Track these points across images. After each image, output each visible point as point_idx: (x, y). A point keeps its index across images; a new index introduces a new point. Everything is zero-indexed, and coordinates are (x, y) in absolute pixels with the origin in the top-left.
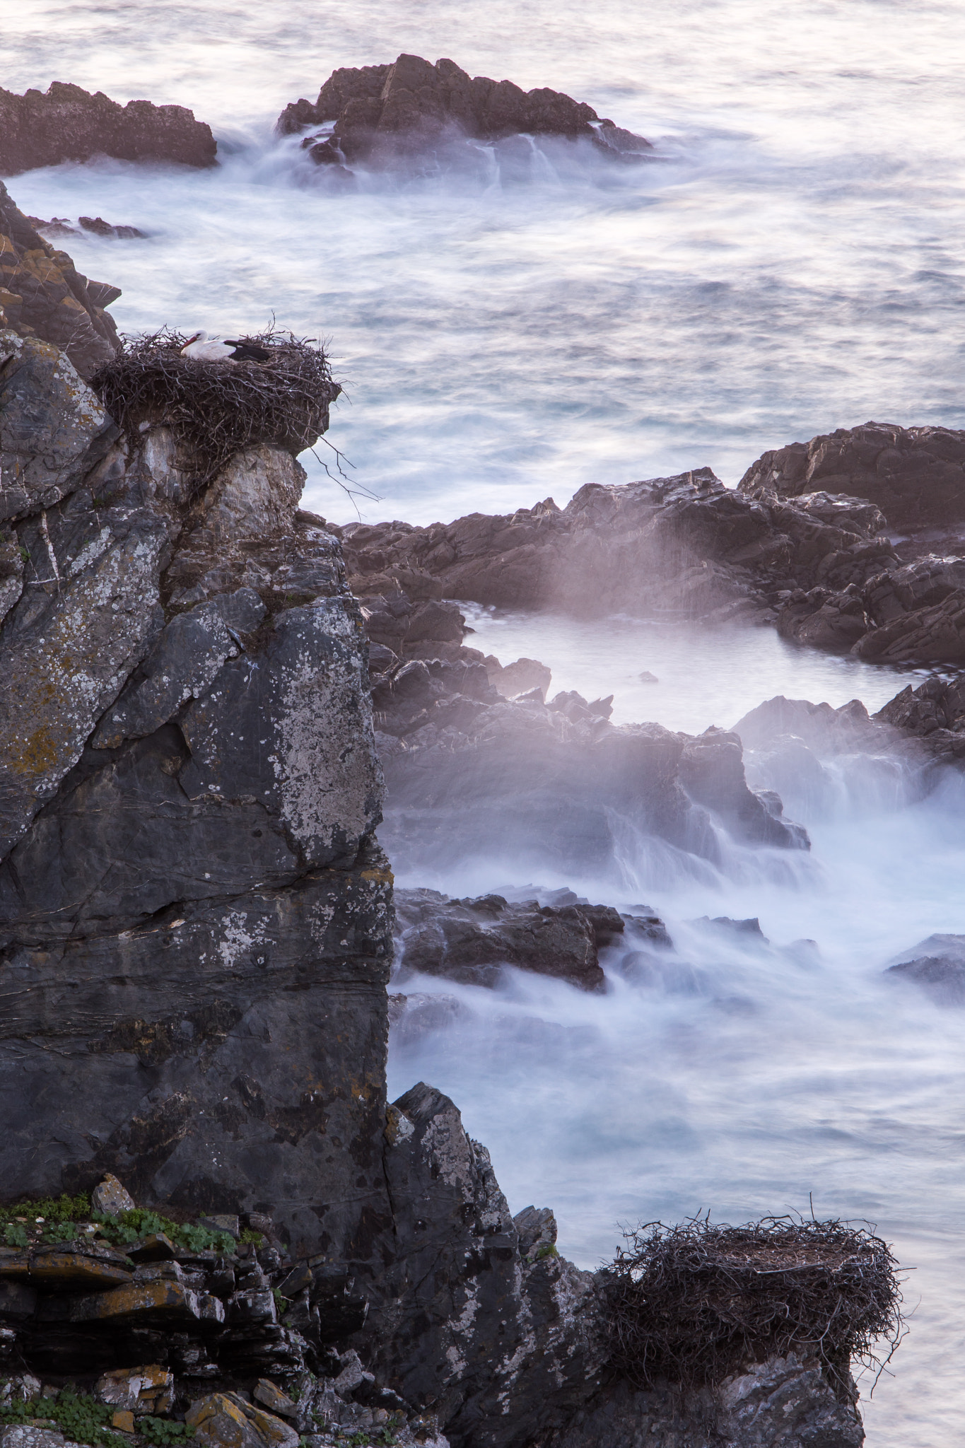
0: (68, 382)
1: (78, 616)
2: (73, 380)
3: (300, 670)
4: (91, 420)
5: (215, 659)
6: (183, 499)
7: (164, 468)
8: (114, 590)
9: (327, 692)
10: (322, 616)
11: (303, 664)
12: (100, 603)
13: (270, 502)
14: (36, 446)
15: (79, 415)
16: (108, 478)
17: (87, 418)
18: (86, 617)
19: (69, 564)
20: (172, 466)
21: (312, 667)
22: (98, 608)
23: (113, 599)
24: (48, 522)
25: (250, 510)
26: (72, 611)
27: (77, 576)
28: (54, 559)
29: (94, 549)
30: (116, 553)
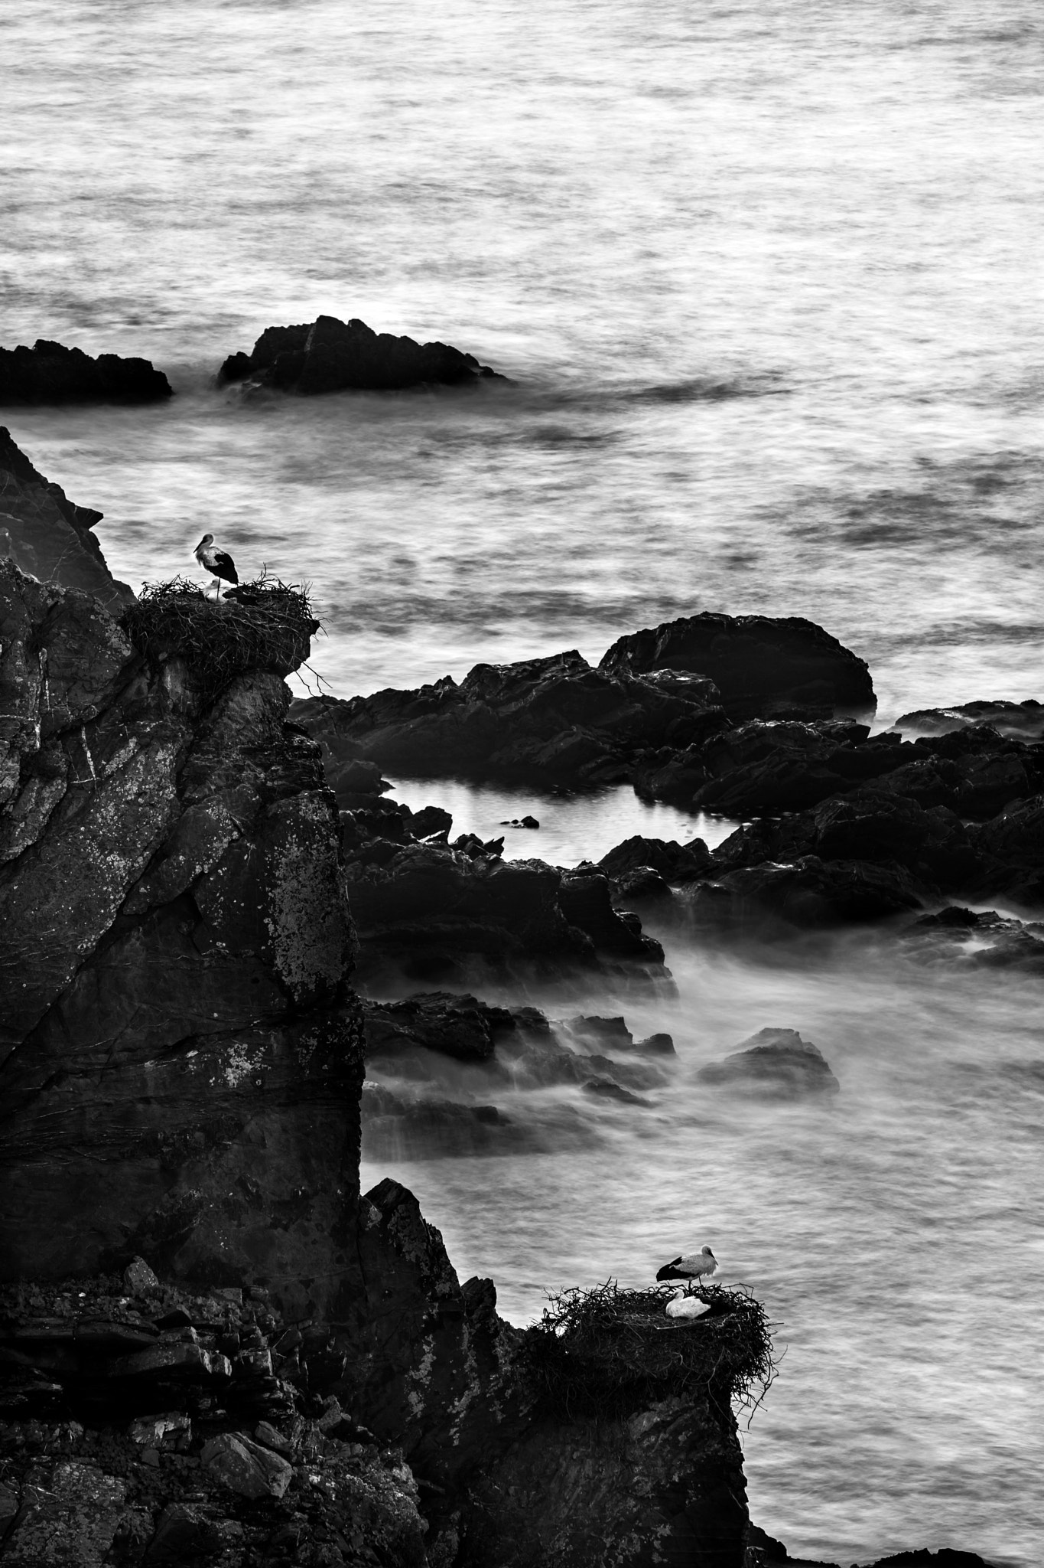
0: (102, 622)
1: (111, 809)
2: (106, 620)
3: (289, 849)
4: (120, 653)
5: (222, 841)
6: (194, 714)
7: (179, 690)
8: (140, 787)
9: (311, 866)
10: (306, 806)
11: (291, 844)
12: (129, 798)
13: (264, 715)
14: (76, 674)
15: (111, 648)
16: (134, 698)
17: (117, 651)
18: (117, 809)
19: (104, 766)
20: (185, 688)
21: (298, 847)
22: (127, 802)
23: (139, 794)
24: (87, 734)
25: (248, 722)
26: (107, 805)
27: (110, 776)
28: (92, 763)
29: (123, 755)
30: (141, 758)
